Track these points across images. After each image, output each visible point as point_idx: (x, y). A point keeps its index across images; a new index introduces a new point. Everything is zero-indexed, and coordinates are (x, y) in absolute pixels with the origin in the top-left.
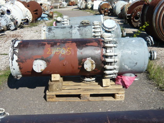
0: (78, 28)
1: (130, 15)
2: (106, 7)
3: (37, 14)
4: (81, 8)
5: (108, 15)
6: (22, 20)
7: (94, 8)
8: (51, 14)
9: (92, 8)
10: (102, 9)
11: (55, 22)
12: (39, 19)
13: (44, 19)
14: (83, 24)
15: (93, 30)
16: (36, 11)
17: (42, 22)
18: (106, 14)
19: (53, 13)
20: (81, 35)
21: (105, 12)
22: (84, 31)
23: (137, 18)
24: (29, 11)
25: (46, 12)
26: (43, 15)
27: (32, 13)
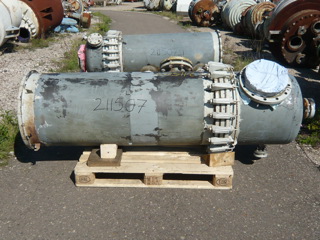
0: (151, 86)
1: (277, 32)
2: (206, 7)
3: (49, 17)
4: (151, 7)
5: (210, 27)
6: (9, 33)
7: (178, 10)
8: (85, 19)
9: (173, 9)
10: (198, 13)
11: (82, 48)
12: (57, 29)
13: (69, 29)
14: (168, 69)
15: (208, 96)
16: (49, 10)
17: (63, 37)
18: (205, 22)
19: (90, 17)
20: (163, 111)
21: (204, 18)
22: (173, 97)
23: (296, 42)
24: (30, 10)
25: (74, 15)
26: (66, 21)
27: (37, 16)
